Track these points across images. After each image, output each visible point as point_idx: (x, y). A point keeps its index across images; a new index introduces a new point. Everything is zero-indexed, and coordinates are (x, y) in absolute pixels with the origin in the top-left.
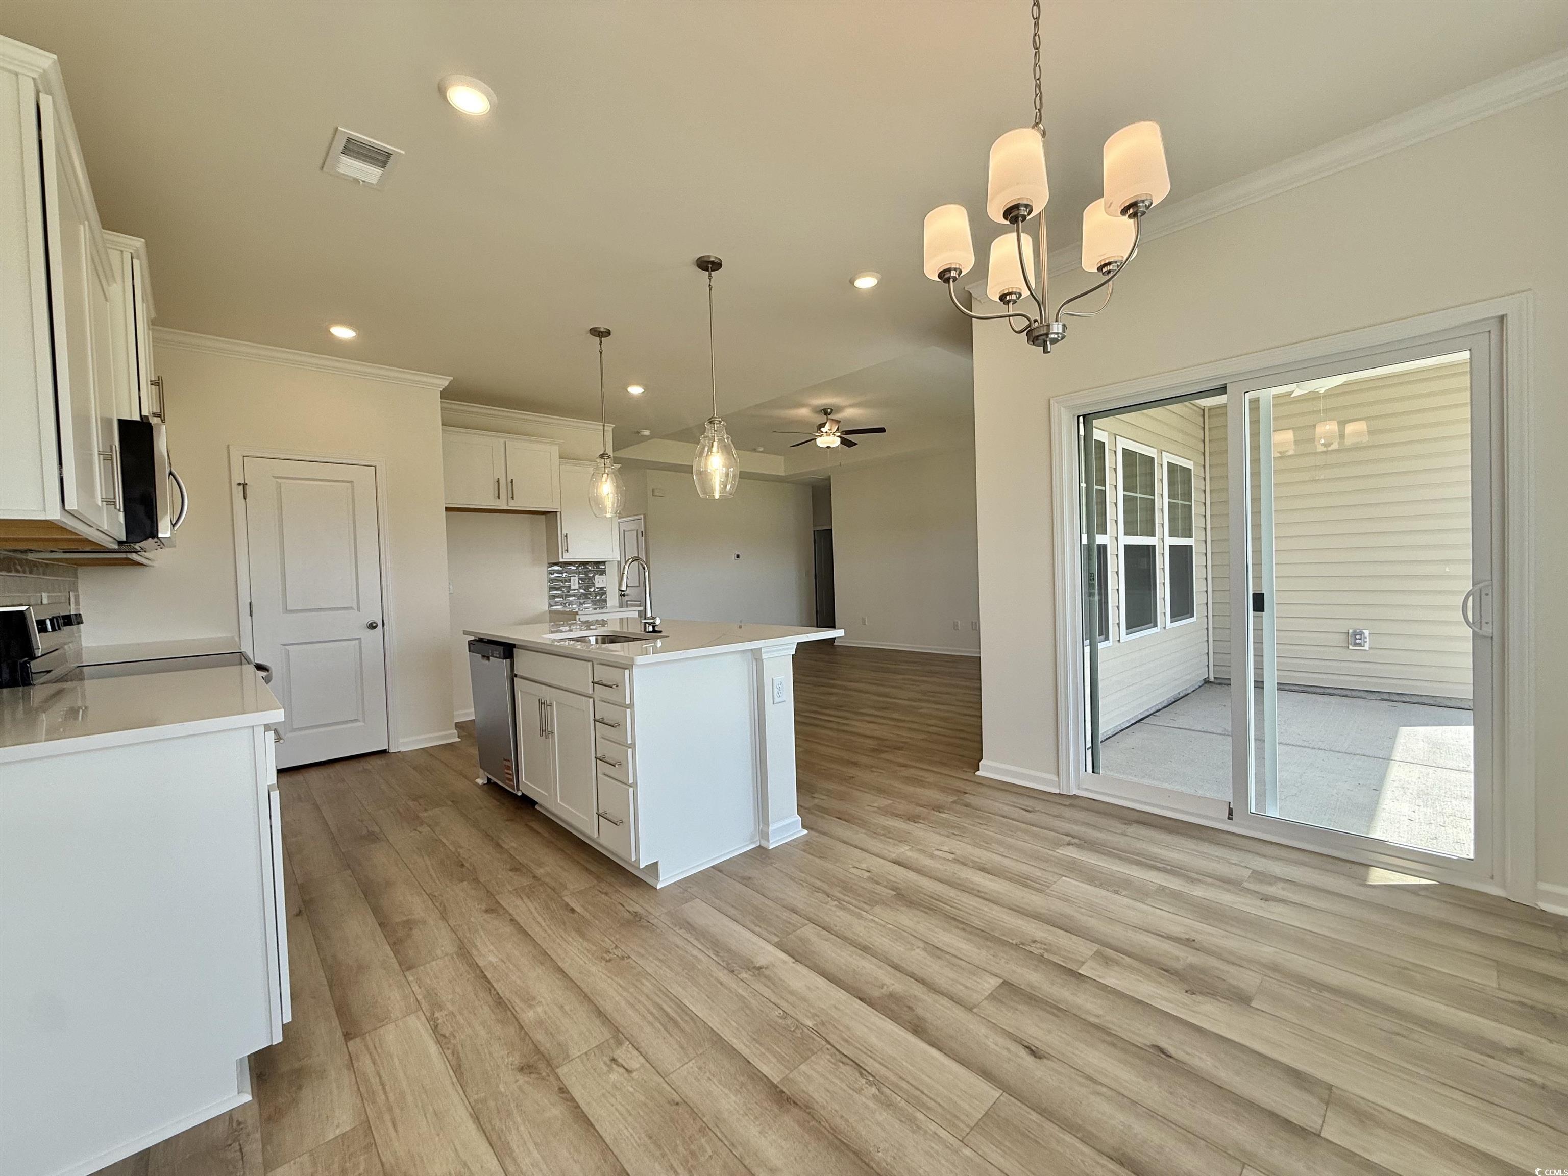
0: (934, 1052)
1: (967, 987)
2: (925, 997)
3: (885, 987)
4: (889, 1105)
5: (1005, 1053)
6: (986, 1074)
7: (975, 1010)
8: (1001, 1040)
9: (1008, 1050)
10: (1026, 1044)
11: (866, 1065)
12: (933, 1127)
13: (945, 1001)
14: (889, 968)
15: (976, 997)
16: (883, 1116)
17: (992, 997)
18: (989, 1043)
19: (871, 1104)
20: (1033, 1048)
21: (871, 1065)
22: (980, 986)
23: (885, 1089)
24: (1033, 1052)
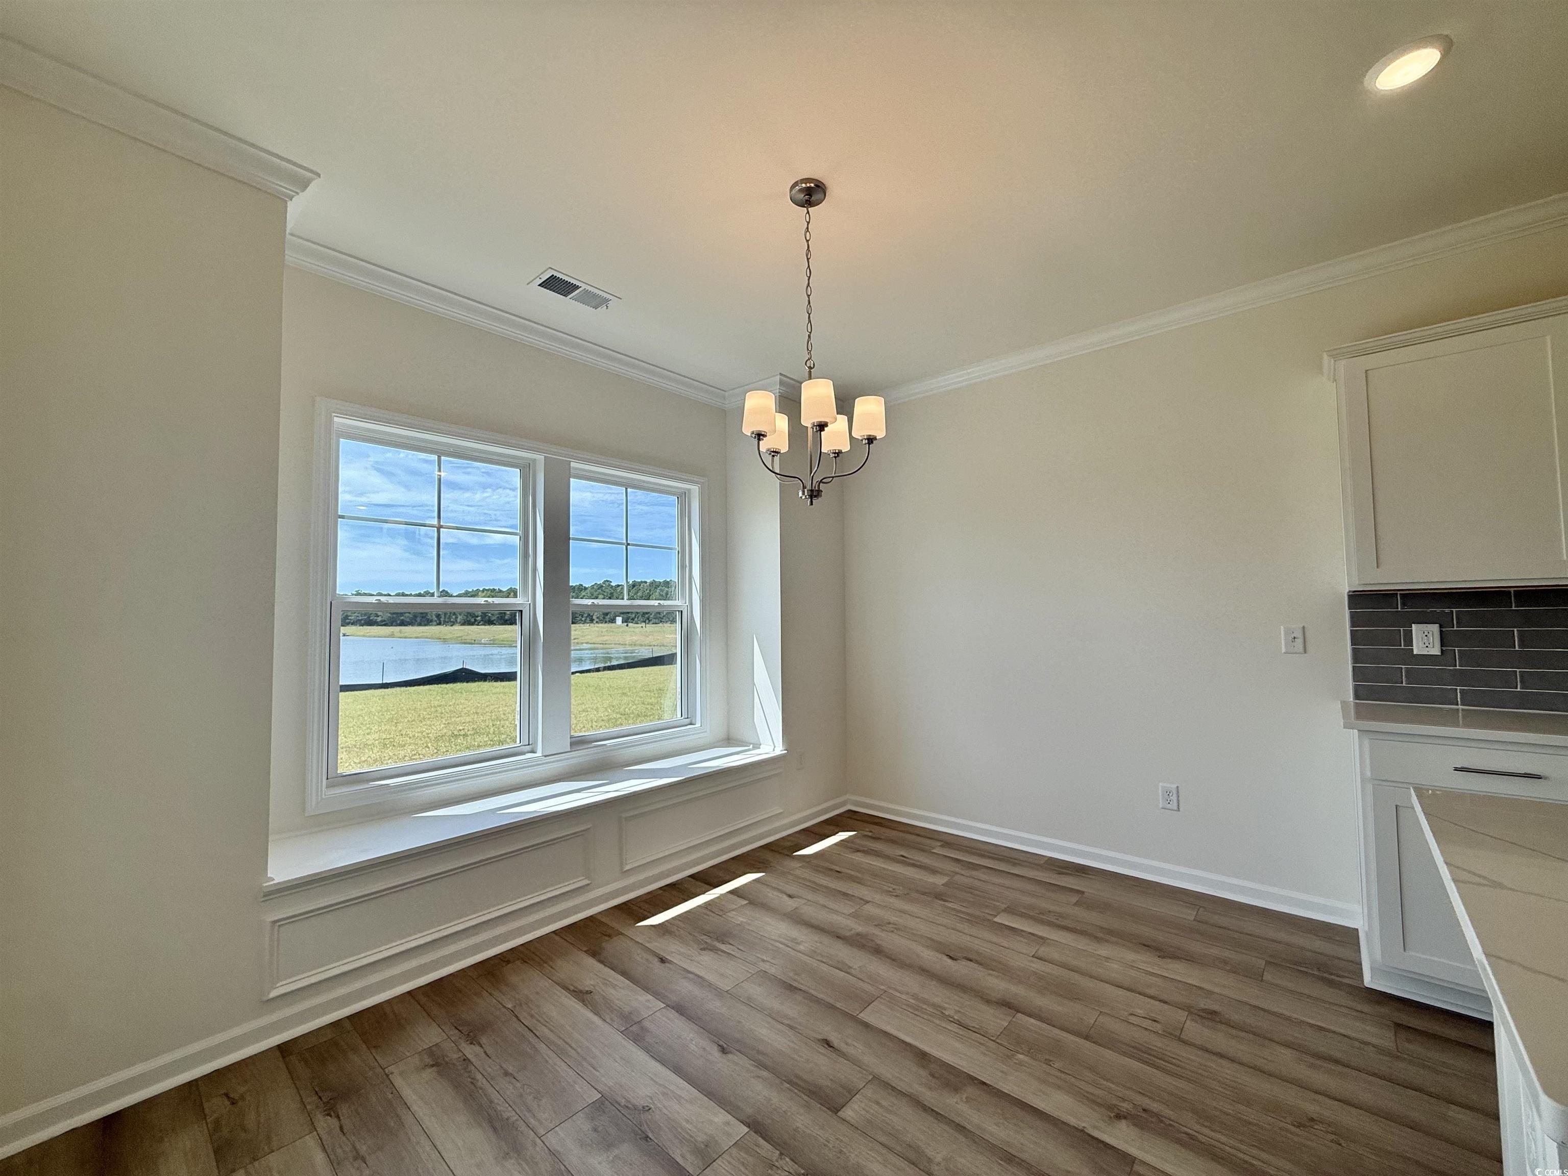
0: (908, 1039)
1: (878, 1103)
2: (922, 1089)
3: (964, 1100)
4: (934, 1006)
5: (849, 1041)
6: (867, 1026)
7: (870, 1077)
8: (850, 1051)
9: (847, 1044)
10: (831, 1049)
11: (958, 1028)
12: (904, 997)
13: (901, 1086)
14: (969, 1127)
15: (869, 1092)
16: (937, 1000)
17: (852, 1093)
18: (861, 1047)
19: (946, 1005)
20: (826, 1046)
21: (954, 1027)
22: (863, 1105)
23: (939, 1013)
24: (828, 1043)
